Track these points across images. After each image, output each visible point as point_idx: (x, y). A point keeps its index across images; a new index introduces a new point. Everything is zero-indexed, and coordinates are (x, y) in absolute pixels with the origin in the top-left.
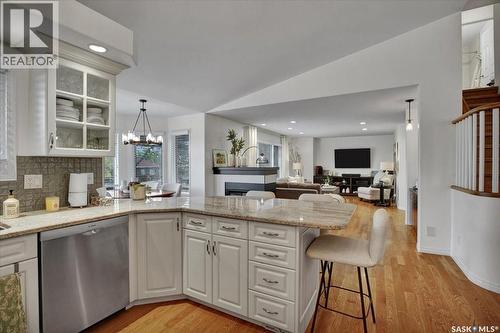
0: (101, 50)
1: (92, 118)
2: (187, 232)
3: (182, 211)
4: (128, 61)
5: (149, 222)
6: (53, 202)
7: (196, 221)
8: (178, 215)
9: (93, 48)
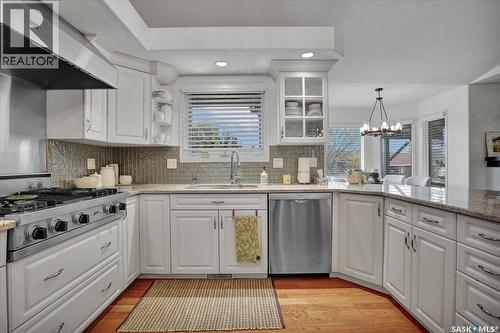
0: (310, 55)
1: (311, 112)
2: (389, 220)
3: (384, 196)
4: (335, 56)
5: (351, 202)
6: (287, 178)
7: (398, 208)
8: (381, 200)
9: (305, 56)
